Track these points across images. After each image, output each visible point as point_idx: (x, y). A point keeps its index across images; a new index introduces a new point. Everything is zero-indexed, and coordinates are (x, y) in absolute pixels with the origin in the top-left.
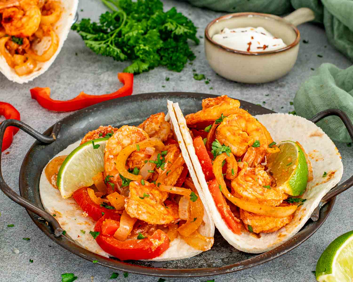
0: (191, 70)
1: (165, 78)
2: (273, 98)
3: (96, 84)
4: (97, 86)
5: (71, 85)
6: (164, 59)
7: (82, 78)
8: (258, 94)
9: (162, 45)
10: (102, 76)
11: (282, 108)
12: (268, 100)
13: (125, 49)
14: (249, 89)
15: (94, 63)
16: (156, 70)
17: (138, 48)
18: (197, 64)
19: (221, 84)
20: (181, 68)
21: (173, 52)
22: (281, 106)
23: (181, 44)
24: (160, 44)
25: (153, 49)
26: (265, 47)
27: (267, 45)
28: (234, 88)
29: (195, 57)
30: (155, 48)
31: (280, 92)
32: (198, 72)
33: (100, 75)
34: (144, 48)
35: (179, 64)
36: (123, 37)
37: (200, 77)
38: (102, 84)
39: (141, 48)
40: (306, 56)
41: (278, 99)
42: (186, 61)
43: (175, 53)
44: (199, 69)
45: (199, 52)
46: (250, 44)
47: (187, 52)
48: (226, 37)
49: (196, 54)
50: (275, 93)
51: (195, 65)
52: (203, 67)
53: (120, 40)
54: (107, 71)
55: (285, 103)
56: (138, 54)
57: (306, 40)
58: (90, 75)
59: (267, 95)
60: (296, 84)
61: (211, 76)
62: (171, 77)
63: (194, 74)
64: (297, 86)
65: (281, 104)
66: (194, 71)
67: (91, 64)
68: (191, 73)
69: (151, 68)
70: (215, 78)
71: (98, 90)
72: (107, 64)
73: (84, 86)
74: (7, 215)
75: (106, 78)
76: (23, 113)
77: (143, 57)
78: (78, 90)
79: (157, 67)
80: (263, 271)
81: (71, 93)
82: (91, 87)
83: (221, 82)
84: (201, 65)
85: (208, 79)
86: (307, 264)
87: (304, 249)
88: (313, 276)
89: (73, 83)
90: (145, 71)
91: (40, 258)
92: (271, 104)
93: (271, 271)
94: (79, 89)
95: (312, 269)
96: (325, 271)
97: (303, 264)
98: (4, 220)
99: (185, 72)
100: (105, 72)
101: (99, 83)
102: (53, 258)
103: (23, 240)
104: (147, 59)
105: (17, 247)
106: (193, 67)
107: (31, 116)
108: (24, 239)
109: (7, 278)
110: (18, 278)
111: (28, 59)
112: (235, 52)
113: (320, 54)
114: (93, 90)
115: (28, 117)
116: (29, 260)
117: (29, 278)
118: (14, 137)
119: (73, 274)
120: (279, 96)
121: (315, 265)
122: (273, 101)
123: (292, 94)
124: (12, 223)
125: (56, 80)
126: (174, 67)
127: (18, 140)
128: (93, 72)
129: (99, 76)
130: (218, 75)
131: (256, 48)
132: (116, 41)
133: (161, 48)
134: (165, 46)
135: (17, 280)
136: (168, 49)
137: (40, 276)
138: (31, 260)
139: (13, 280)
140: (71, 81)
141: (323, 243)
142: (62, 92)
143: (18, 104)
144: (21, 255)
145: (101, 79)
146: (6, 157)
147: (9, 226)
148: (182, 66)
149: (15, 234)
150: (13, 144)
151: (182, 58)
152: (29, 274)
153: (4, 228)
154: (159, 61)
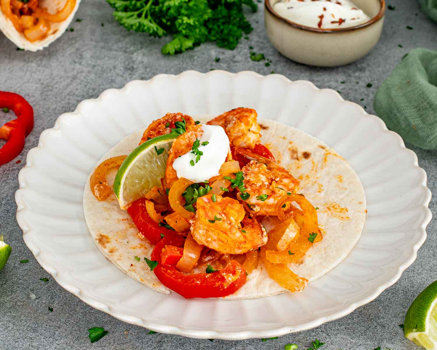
0: (247, 47)
1: (214, 58)
2: (350, 86)
3: (128, 67)
4: (129, 69)
5: (96, 68)
6: (213, 33)
7: (110, 58)
8: (331, 81)
9: (210, 15)
10: (135, 54)
11: (362, 100)
12: (344, 89)
13: (164, 21)
14: (320, 73)
15: (125, 36)
16: (202, 47)
17: (180, 21)
18: (254, 38)
19: (284, 66)
20: (234, 45)
21: (224, 23)
22: (361, 98)
23: (234, 12)
24: (209, 14)
25: (198, 21)
26: (341, 21)
27: (343, 18)
28: (301, 72)
29: (252, 29)
30: (202, 20)
31: (359, 78)
32: (255, 50)
33: (133, 53)
34: (188, 21)
35: (231, 39)
36: (161, 5)
37: (258, 57)
38: (135, 67)
39: (185, 22)
40: (392, 27)
41: (357, 87)
42: (241, 35)
43: (226, 26)
44: (258, 46)
45: (257, 22)
46: (321, 17)
47: (242, 23)
48: (292, 8)
49: (253, 25)
50: (353, 79)
51: (251, 41)
52: (262, 43)
53: (157, 8)
54: (141, 48)
55: (366, 93)
56: (181, 28)
57: (392, 6)
58: (120, 53)
59: (343, 83)
60: (379, 66)
61: (272, 55)
62: (221, 57)
63: (250, 53)
64: (380, 69)
65: (361, 94)
66: (251, 48)
67: (122, 39)
68: (246, 51)
69: (197, 44)
70: (277, 59)
71: (130, 74)
72: (141, 39)
73: (113, 69)
74: (19, 247)
75: (140, 58)
76: (37, 106)
77: (186, 33)
78: (105, 75)
79: (203, 43)
80: (339, 324)
81: (96, 78)
82: (120, 70)
83: (285, 64)
84: (259, 40)
85: (268, 60)
86: (393, 315)
87: (390, 294)
88: (400, 331)
89: (99, 65)
90: (189, 49)
91: (61, 306)
92: (348, 94)
93: (349, 324)
94: (107, 74)
95: (400, 321)
96: (417, 327)
97: (389, 314)
98: (16, 254)
99: (239, 50)
100: (138, 50)
101: (131, 64)
102: (78, 305)
103: (40, 281)
104: (191, 34)
105: (32, 290)
106: (249, 43)
107: (47, 110)
108: (41, 279)
109: (20, 332)
110: (34, 332)
111: (40, 20)
112: (303, 28)
113: (410, 24)
114: (124, 75)
115: (44, 112)
116: (47, 308)
117: (49, 333)
118: (26, 139)
119: (102, 328)
120: (357, 83)
121: (403, 317)
122: (350, 91)
123: (374, 80)
124: (25, 258)
125: (77, 60)
126: (226, 43)
127: (31, 144)
128: (124, 49)
129: (131, 56)
130: (280, 55)
131: (330, 23)
132: (152, 10)
133: (209, 19)
134: (214, 15)
135: (34, 334)
136: (218, 20)
137: (61, 329)
138: (51, 308)
139: (29, 336)
140: (96, 62)
141: (413, 287)
142: (85, 78)
143: (30, 94)
144: (37, 301)
145: (134, 59)
146: (16, 167)
147: (22, 262)
148: (235, 42)
149: (30, 273)
150: (26, 149)
151: (236, 32)
152: (48, 327)
153: (16, 265)
154: (206, 36)
